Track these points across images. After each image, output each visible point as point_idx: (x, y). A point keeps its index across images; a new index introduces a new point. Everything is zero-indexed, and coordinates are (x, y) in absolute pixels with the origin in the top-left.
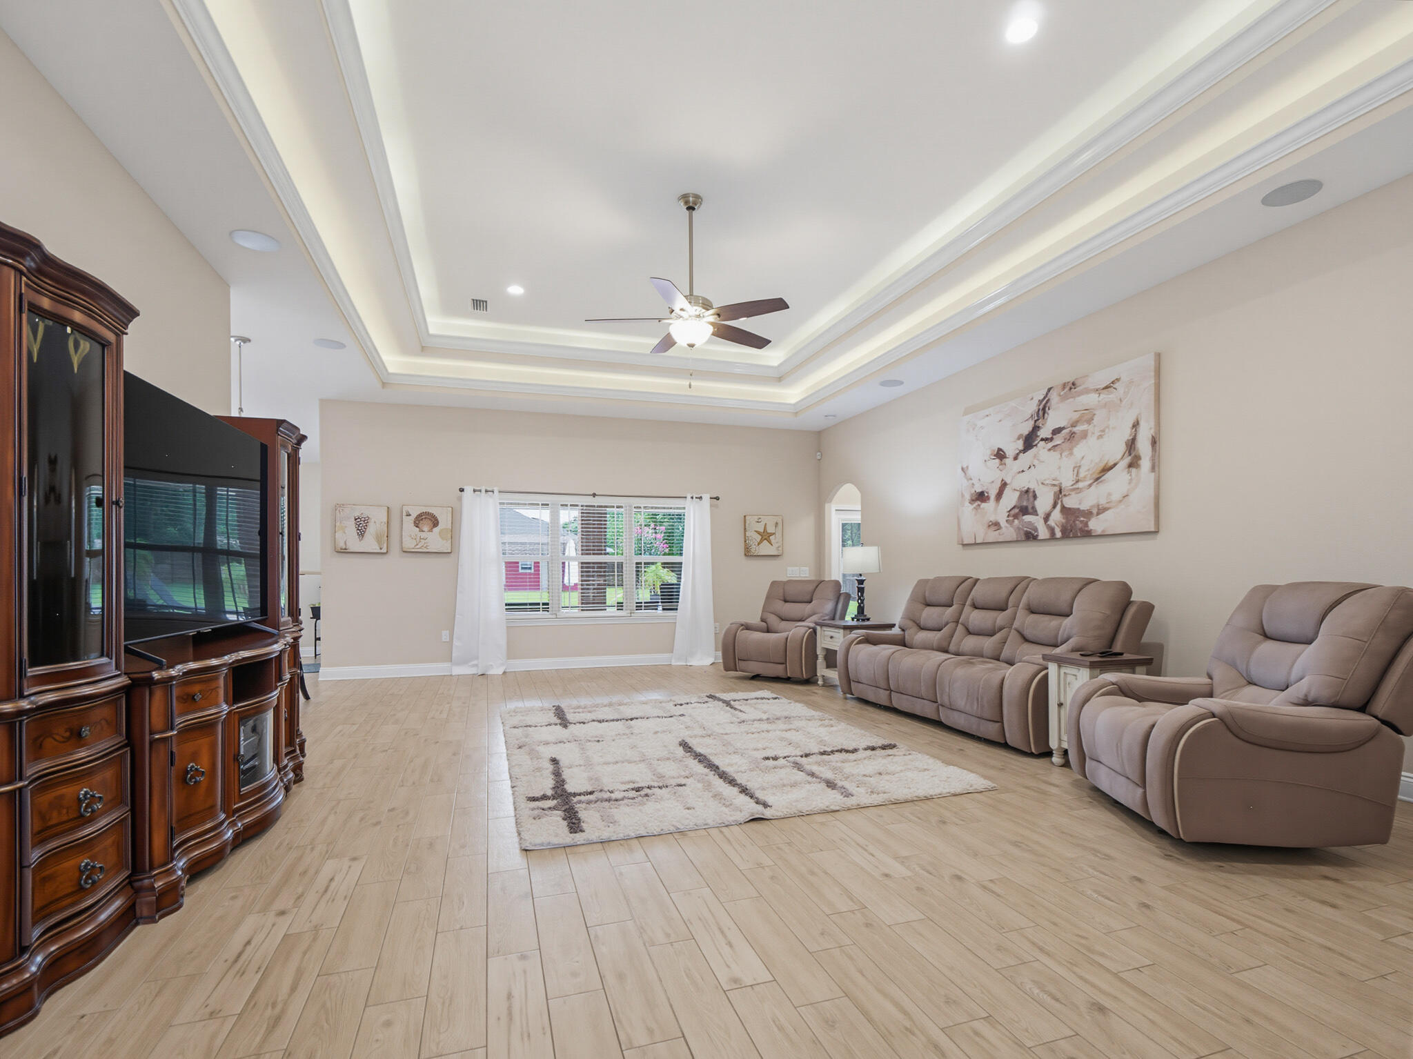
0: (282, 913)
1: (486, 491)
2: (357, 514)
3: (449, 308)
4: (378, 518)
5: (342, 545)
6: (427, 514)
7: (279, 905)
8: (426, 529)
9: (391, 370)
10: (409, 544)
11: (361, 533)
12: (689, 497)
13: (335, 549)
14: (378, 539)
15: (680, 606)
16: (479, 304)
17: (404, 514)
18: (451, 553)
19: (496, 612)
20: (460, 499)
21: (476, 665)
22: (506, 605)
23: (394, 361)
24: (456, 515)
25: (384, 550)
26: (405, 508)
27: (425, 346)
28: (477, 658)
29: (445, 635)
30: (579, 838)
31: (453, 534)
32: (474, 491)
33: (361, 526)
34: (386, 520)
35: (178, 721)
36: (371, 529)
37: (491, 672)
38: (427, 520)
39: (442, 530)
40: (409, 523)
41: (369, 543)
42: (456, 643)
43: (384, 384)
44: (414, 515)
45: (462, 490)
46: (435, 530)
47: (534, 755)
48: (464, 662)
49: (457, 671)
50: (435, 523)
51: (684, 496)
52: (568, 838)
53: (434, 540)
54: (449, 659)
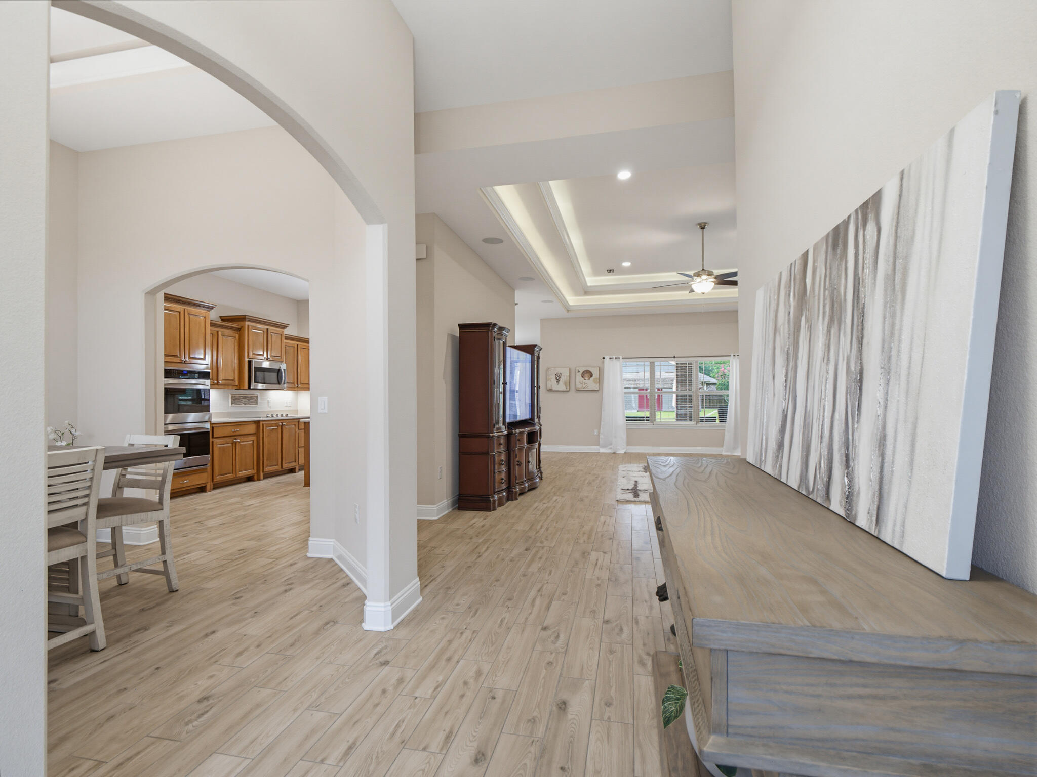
0: (544, 503)
1: (616, 358)
2: (556, 372)
3: (596, 272)
4: (565, 373)
5: (549, 387)
6: (587, 371)
7: (544, 501)
8: (587, 379)
9: (571, 304)
10: (579, 386)
11: (558, 381)
12: (732, 355)
13: (547, 388)
14: (565, 384)
15: (728, 420)
16: (610, 271)
17: (577, 371)
18: (598, 390)
19: (621, 421)
20: (603, 362)
21: (611, 448)
22: (626, 417)
23: (572, 300)
24: (601, 371)
25: (568, 390)
26: (577, 369)
27: (587, 291)
28: (611, 444)
29: (596, 431)
30: (637, 499)
31: (600, 381)
32: (610, 358)
33: (558, 378)
34: (569, 374)
35: (517, 446)
36: (562, 379)
37: (618, 452)
38: (588, 374)
39: (594, 379)
40: (579, 375)
41: (561, 386)
42: (601, 436)
43: (568, 311)
44: (581, 372)
45: (604, 358)
46: (592, 379)
47: (630, 480)
48: (604, 446)
49: (602, 450)
50: (591, 375)
51: (729, 354)
52: (633, 499)
53: (591, 384)
54: (598, 444)
